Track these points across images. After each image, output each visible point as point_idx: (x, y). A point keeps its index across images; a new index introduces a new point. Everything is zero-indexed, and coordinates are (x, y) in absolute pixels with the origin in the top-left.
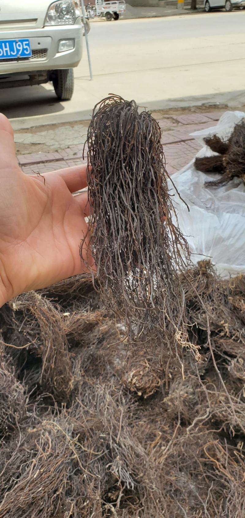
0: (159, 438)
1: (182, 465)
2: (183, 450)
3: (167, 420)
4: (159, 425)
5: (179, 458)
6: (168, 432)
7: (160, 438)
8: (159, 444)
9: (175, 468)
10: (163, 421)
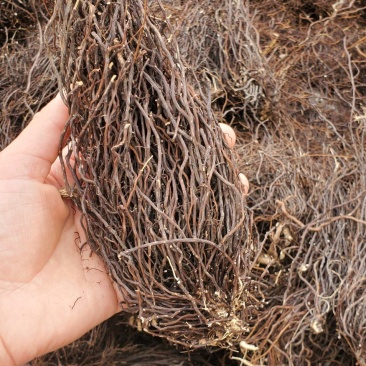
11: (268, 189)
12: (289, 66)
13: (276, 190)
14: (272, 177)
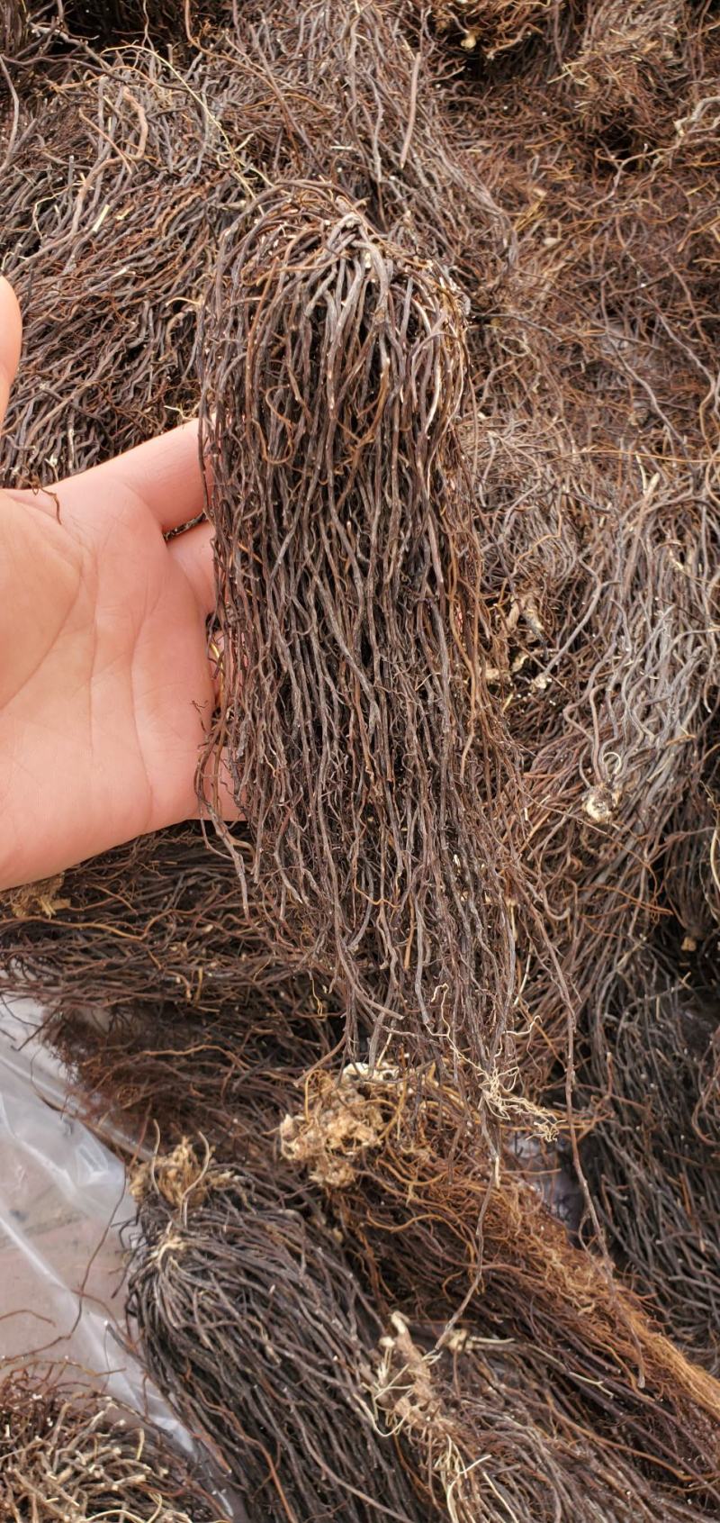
0: (535, 207)
1: (615, 292)
2: (624, 245)
3: (565, 148)
4: (536, 166)
5: (607, 273)
6: (571, 189)
7: (541, 208)
8: (536, 226)
9: (589, 304)
10: (553, 151)
11: (501, 520)
12: (562, 264)
13: (516, 522)
14: (510, 497)
